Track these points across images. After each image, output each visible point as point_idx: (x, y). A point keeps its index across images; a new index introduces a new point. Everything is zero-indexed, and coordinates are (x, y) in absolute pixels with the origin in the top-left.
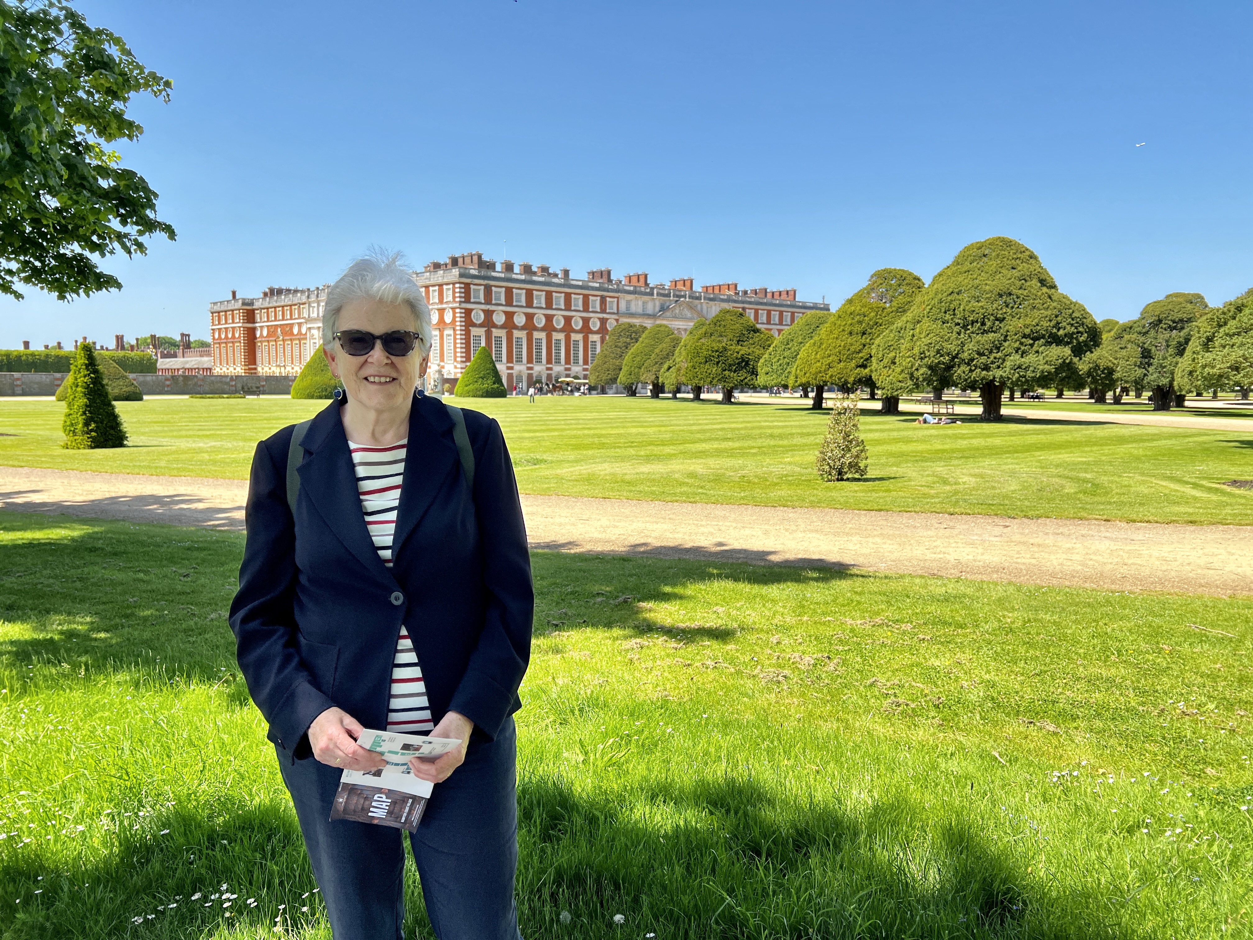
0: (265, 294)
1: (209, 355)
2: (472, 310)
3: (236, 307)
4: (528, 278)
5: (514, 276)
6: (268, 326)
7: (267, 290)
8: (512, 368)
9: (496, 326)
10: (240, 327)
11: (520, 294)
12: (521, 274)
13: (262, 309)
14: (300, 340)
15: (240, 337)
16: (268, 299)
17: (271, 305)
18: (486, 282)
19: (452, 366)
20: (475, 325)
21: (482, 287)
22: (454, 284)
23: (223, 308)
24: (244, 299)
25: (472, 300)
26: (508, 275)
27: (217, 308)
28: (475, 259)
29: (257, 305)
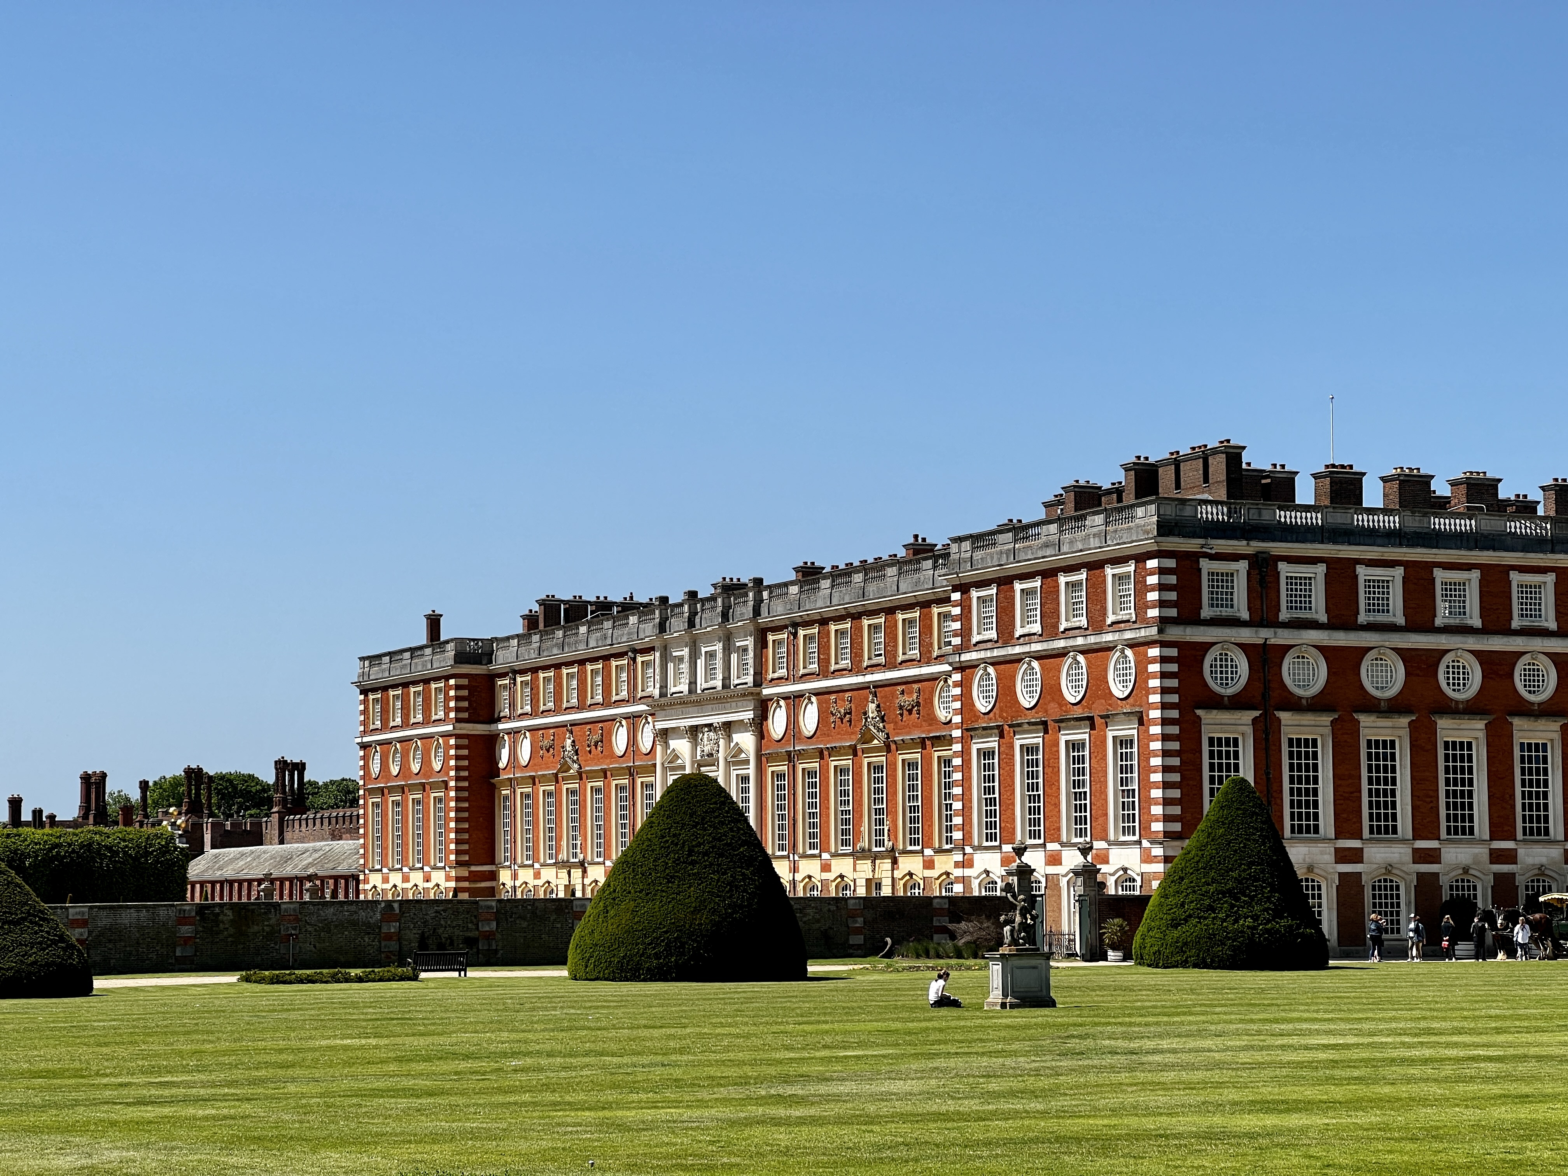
0: (531, 621)
1: (353, 833)
2: (1206, 647)
3: (437, 670)
4: (1413, 523)
5: (1362, 520)
6: (533, 729)
7: (536, 608)
8: (1356, 856)
9: (1295, 705)
10: (446, 735)
11: (1384, 584)
12: (1386, 511)
13: (515, 672)
14: (631, 773)
15: (445, 767)
16: (536, 638)
17: (544, 660)
18: (1257, 546)
19: (1136, 852)
20: (1216, 703)
21: (1242, 566)
22: (1141, 558)
23: (398, 672)
24: (460, 641)
25: (1206, 612)
26: (1339, 518)
27: (379, 674)
28: (1218, 465)
29: (504, 658)
